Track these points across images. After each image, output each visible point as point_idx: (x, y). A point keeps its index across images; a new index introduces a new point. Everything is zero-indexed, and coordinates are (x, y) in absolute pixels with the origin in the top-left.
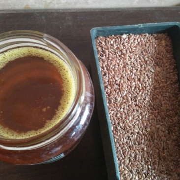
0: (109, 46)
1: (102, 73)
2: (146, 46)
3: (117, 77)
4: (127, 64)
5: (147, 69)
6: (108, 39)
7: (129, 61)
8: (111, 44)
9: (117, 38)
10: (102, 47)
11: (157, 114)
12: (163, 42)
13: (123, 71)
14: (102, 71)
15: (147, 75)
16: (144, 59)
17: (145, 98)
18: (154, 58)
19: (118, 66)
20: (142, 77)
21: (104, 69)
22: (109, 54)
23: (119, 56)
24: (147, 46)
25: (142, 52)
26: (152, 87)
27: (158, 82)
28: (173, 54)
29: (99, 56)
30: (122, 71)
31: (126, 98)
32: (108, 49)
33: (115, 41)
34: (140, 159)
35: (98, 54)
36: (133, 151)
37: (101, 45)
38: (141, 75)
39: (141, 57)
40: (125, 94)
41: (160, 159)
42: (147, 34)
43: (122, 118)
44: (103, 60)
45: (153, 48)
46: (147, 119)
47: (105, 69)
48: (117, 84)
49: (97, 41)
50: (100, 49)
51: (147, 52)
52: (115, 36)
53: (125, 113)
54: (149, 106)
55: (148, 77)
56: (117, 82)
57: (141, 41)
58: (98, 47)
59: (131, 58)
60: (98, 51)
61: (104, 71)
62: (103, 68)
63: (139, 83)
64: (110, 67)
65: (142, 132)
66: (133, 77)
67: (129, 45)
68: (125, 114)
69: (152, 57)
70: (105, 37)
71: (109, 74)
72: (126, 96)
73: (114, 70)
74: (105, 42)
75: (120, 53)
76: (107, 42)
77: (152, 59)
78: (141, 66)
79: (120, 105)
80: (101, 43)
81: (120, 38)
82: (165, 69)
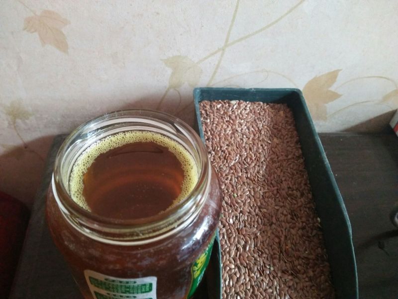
0: (215, 111)
1: (205, 137)
2: (260, 115)
3: (223, 143)
4: (237, 131)
5: (261, 139)
6: (214, 103)
7: (239, 127)
8: (217, 109)
9: (225, 103)
10: (206, 111)
11: (275, 192)
12: (282, 113)
13: (231, 138)
14: (205, 135)
15: (262, 145)
16: (258, 128)
17: (258, 170)
18: (270, 128)
19: (225, 131)
20: (255, 147)
21: (207, 133)
22: (214, 119)
23: (227, 121)
24: (262, 114)
25: (255, 120)
26: (268, 160)
27: (277, 155)
28: (295, 126)
29: (202, 119)
30: (229, 138)
31: (233, 168)
32: (213, 113)
33: (223, 106)
34: (252, 249)
35: (201, 117)
36: (242, 237)
37: (206, 109)
38: (254, 144)
39: (254, 126)
40: (232, 164)
41: (281, 252)
42: (262, 103)
43: (228, 192)
44: (206, 124)
45: (269, 117)
46: (261, 197)
47: (209, 133)
48: (222, 151)
49: (200, 105)
50: (203, 112)
51: (261, 121)
52: (222, 100)
53: (232, 185)
54: (264, 181)
55: (263, 148)
56: (223, 149)
57: (253, 109)
58: (201, 110)
59: (241, 125)
60: (201, 114)
61: (208, 135)
62: (206, 131)
63: (251, 153)
64: (214, 132)
65: (255, 211)
66: (244, 145)
67: (239, 111)
68: (233, 187)
69: (267, 126)
70: (211, 101)
71: (213, 139)
72: (234, 165)
73: (219, 135)
74: (211, 106)
75: (228, 119)
76: (213, 106)
77: (269, 129)
78: (254, 135)
79: (226, 175)
80: (205, 107)
81: (229, 103)
82: (285, 141)
